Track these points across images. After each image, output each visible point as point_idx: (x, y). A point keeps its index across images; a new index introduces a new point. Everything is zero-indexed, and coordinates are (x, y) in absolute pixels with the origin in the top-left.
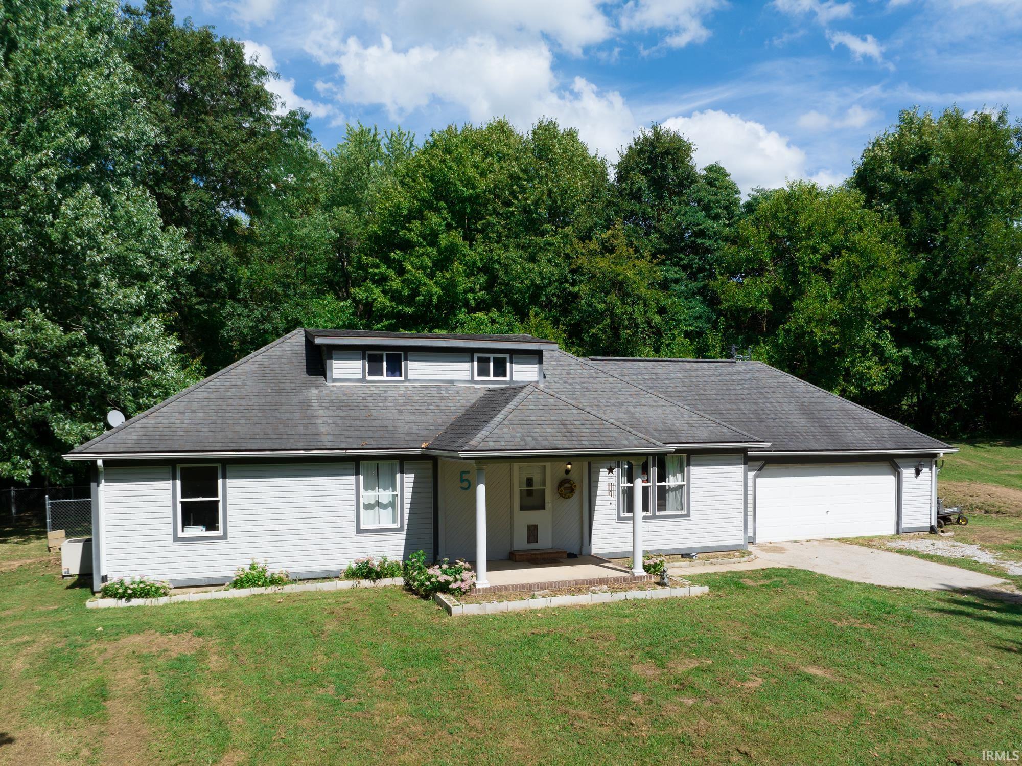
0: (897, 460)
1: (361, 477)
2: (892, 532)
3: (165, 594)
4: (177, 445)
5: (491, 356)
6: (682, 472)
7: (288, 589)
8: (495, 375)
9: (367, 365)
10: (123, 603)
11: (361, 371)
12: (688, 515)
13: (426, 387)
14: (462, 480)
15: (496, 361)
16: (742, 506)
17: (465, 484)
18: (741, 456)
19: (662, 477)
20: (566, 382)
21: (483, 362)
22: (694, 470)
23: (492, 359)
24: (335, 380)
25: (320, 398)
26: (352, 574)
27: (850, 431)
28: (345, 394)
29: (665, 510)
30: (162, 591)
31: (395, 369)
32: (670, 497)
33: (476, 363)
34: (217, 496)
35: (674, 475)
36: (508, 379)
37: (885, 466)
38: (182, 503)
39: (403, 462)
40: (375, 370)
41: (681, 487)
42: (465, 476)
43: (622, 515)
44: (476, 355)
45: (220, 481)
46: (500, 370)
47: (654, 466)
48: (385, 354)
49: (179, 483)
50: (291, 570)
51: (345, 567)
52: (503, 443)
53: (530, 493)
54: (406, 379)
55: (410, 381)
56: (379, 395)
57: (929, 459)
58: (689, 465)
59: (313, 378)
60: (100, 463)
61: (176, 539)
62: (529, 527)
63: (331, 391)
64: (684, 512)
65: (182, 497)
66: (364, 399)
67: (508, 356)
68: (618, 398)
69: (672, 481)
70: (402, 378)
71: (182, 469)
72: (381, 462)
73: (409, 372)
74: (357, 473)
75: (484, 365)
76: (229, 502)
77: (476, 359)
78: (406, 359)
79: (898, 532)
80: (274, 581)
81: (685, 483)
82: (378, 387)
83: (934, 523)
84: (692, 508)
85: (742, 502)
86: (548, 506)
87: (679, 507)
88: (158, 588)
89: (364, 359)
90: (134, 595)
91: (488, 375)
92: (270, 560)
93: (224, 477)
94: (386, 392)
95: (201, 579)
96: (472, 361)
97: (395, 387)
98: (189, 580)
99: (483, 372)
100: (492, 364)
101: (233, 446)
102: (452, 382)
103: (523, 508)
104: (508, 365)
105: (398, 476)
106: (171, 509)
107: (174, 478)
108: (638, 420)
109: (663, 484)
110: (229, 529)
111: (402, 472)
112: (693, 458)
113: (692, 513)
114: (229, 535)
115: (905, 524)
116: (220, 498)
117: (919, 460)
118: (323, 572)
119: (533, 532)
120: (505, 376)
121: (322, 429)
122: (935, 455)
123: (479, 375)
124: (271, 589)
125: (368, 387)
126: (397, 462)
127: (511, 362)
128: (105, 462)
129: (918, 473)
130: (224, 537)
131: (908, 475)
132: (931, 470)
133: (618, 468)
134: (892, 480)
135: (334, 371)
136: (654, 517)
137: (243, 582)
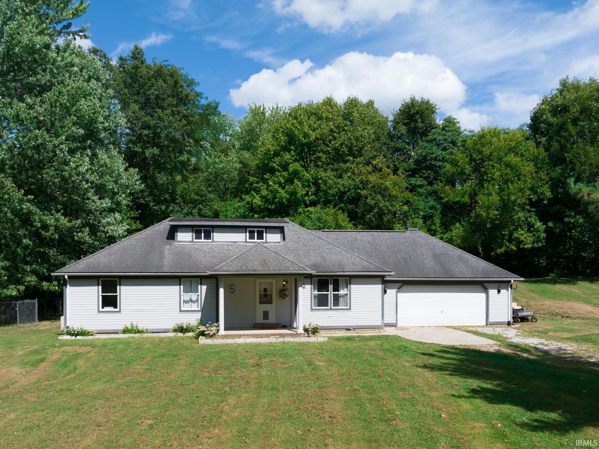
0: (486, 284)
1: (182, 287)
2: (484, 324)
3: (92, 335)
4: (99, 270)
5: (256, 230)
6: (347, 287)
7: (145, 335)
8: (257, 239)
9: (194, 235)
10: (73, 338)
11: (191, 237)
12: (350, 309)
13: (222, 245)
14: (231, 289)
15: (258, 232)
16: (381, 305)
17: (232, 290)
18: (380, 279)
19: (336, 289)
20: (295, 242)
21: (252, 233)
22: (353, 286)
23: (256, 231)
24: (179, 242)
25: (169, 249)
26: (175, 331)
27: (459, 268)
28: (182, 248)
29: (338, 306)
30: (90, 333)
31: (208, 236)
32: (341, 300)
33: (248, 234)
34: (117, 293)
35: (343, 289)
36: (264, 241)
37: (479, 287)
38: (102, 296)
39: (202, 279)
40: (198, 237)
41: (346, 294)
42: (232, 287)
43: (313, 308)
44: (248, 229)
45: (118, 287)
46: (260, 237)
47: (331, 284)
48: (203, 229)
49: (100, 287)
50: (149, 328)
51: (172, 327)
52: (230, 268)
53: (265, 296)
54: (213, 241)
55: (215, 242)
56: (198, 249)
57: (507, 284)
58: (350, 284)
59: (169, 241)
60: (66, 277)
61: (99, 312)
62: (264, 312)
63: (176, 247)
64: (348, 307)
65: (102, 293)
66: (190, 250)
67: (264, 230)
68: (320, 250)
69: (342, 292)
70: (211, 241)
71: (102, 280)
72: (192, 279)
73: (215, 237)
74: (180, 285)
75: (252, 234)
76: (122, 296)
77: (248, 231)
78: (213, 232)
79: (487, 324)
80: (139, 332)
81: (348, 293)
82: (199, 245)
83: (511, 319)
84: (352, 306)
85: (381, 303)
86: (274, 302)
87: (346, 305)
88: (88, 332)
89: (192, 232)
90: (76, 335)
91: (254, 239)
92: (139, 323)
93: (120, 285)
94: (202, 247)
95: (109, 330)
96: (246, 232)
97: (207, 245)
98: (104, 330)
99: (252, 237)
100: (256, 234)
101: (123, 271)
102: (236, 242)
103: (260, 303)
104: (264, 234)
105: (199, 286)
106: (97, 298)
107: (98, 285)
108: (326, 261)
109: (336, 293)
110: (122, 308)
111: (201, 284)
112: (352, 280)
113: (352, 308)
114: (122, 310)
115: (491, 320)
116: (118, 294)
117: (498, 284)
118: (164, 329)
119: (266, 315)
120: (263, 239)
121: (166, 264)
122: (510, 281)
123: (250, 239)
124: (137, 335)
125: (194, 245)
126: (199, 279)
127: (266, 233)
128: (69, 277)
129: (499, 292)
130: (120, 311)
131: (493, 292)
132: (508, 290)
133: (311, 284)
134: (483, 295)
135: (178, 237)
136: (331, 309)
137: (125, 331)
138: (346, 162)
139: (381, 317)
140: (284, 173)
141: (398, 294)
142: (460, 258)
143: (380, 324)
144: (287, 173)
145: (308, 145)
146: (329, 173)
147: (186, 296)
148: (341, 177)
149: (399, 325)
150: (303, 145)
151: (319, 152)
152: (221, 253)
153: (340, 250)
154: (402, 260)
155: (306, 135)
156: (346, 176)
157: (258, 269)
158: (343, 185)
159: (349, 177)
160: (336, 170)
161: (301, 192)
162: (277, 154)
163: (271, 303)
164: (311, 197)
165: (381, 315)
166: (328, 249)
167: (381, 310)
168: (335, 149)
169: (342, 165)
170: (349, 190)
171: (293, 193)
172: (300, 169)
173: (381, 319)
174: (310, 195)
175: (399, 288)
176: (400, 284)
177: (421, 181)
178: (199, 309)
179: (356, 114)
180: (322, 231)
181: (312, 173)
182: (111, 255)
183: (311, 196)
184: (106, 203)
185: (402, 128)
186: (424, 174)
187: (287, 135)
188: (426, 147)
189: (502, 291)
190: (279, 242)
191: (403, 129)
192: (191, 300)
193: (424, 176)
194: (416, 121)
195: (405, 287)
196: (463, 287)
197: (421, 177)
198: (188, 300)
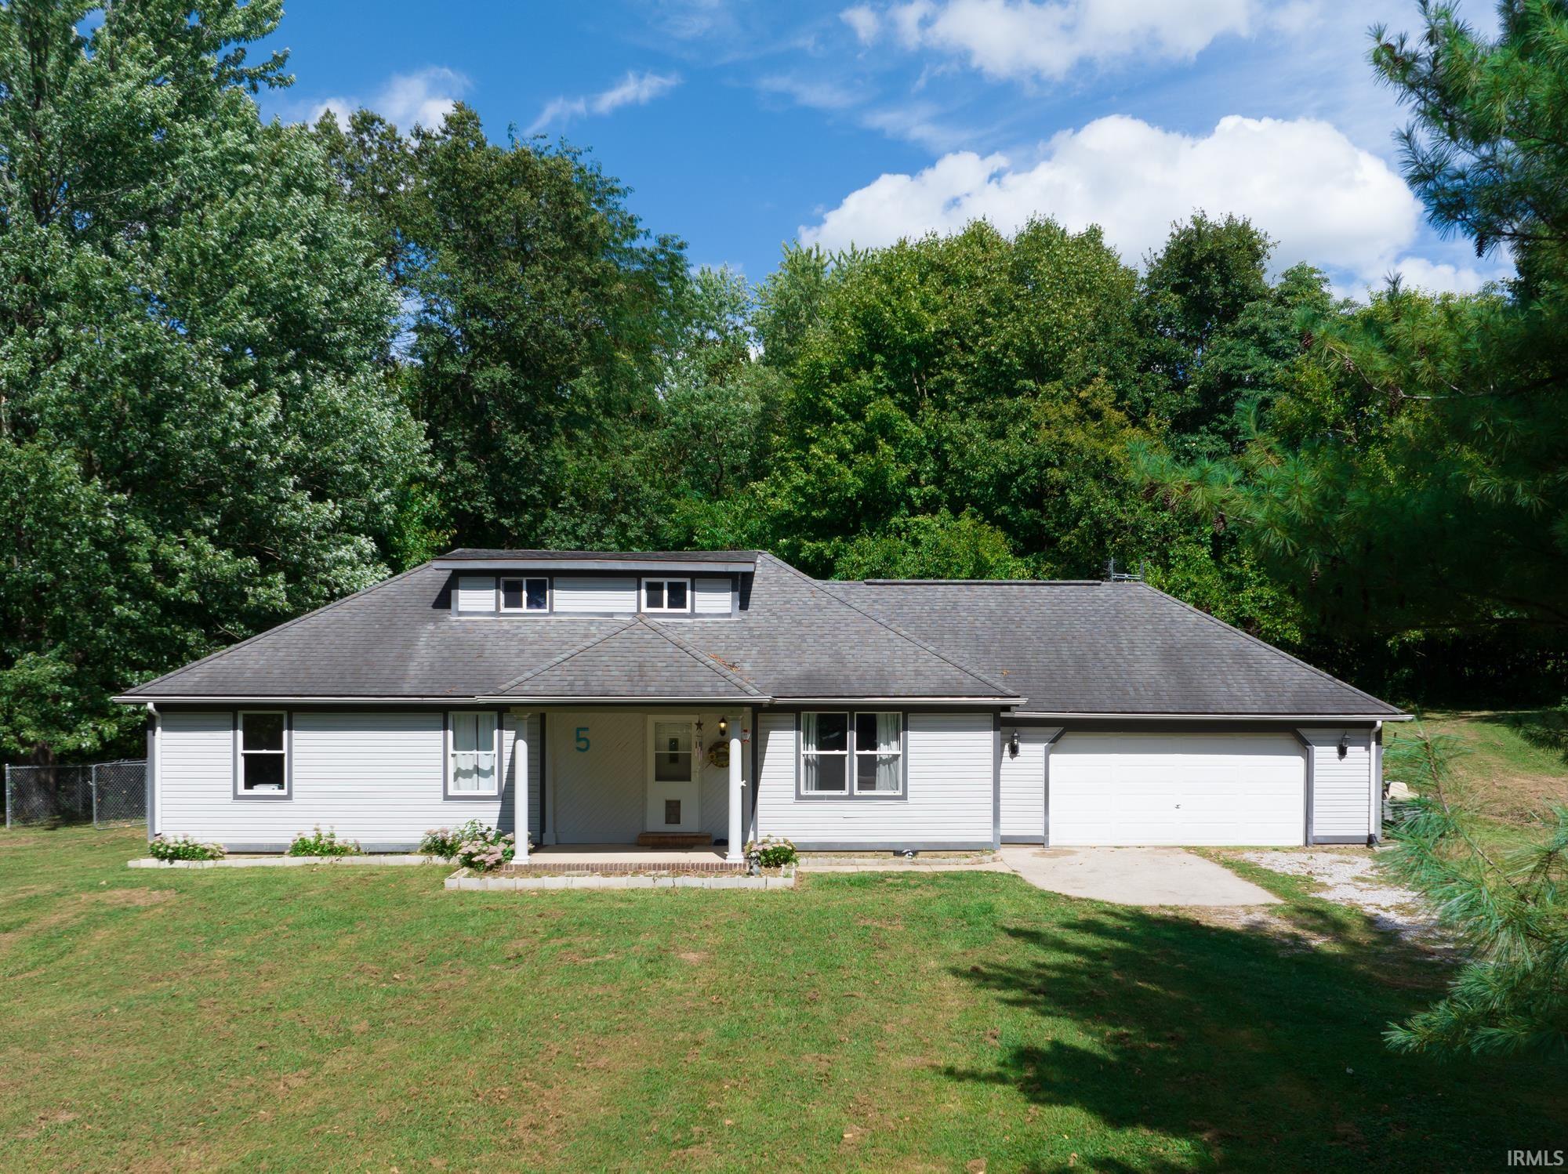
0: (1303, 732)
1: (450, 733)
2: (1301, 842)
3: (212, 857)
4: (236, 689)
5: (665, 581)
6: (897, 738)
7: (346, 860)
8: (670, 606)
9: (502, 596)
10: (166, 864)
11: (493, 602)
12: (904, 797)
13: (573, 622)
14: (579, 739)
15: (671, 586)
16: (991, 788)
17: (582, 745)
18: (990, 717)
19: (868, 740)
20: (774, 614)
21: (654, 590)
22: (912, 735)
23: (666, 586)
24: (461, 614)
25: (432, 634)
26: (428, 850)
27: (1228, 686)
28: (466, 631)
29: (872, 788)
30: (209, 854)
31: (537, 598)
32: (882, 771)
33: (644, 592)
34: (281, 749)
35: (888, 744)
36: (688, 610)
37: (1285, 740)
38: (245, 755)
39: (502, 714)
40: (513, 601)
41: (896, 757)
42: (582, 734)
43: (803, 792)
44: (644, 581)
45: (285, 733)
46: (677, 600)
47: (852, 728)
48: (524, 580)
49: (240, 734)
50: (362, 841)
51: (418, 841)
52: (542, 688)
53: (674, 759)
54: (552, 612)
55: (555, 613)
56: (507, 632)
57: (1365, 731)
58: (905, 729)
59: (439, 611)
60: (151, 706)
61: (236, 797)
62: (669, 803)
63: (451, 628)
64: (899, 793)
65: (245, 749)
66: (486, 636)
67: (688, 581)
68: (835, 636)
69: (883, 751)
70: (547, 611)
71: (245, 715)
72: (481, 714)
73: (555, 602)
74: (445, 728)
75: (655, 593)
76: (295, 756)
77: (643, 584)
78: (551, 588)
79: (1307, 844)
80: (332, 851)
81: (900, 753)
82: (512, 621)
83: (1375, 829)
84: (909, 788)
85: (991, 781)
86: (695, 776)
87: (894, 786)
88: (206, 851)
89: (497, 587)
90: (175, 856)
91: (661, 605)
92: (336, 827)
93: (290, 728)
94: (519, 627)
95: (262, 845)
96: (639, 588)
97: (536, 621)
98: (250, 845)
99: (654, 602)
100: (666, 593)
101: (297, 691)
102: (611, 615)
103: (659, 778)
104: (689, 593)
105: (496, 732)
106: (231, 762)
107: (235, 728)
108: (844, 665)
109: (868, 752)
110: (295, 789)
111: (501, 728)
112: (911, 717)
113: (909, 794)
114: (295, 795)
115: (1318, 831)
116: (285, 751)
117: (1341, 731)
118: (402, 845)
119: (673, 810)
120: (685, 607)
121: (412, 673)
122: (1373, 724)
123: (649, 605)
124: (327, 860)
125: (501, 622)
126: (495, 715)
127: (693, 590)
128: (157, 705)
129: (1342, 752)
130: (289, 797)
131: (1325, 754)
132: (1368, 748)
133: (798, 728)
134: (1297, 762)
135: (461, 602)
136: (851, 797)
137: (302, 848)
138: (1013, 393)
139: (991, 819)
140: (852, 426)
141: (1052, 757)
142: (1240, 656)
143: (990, 839)
144: (861, 424)
145: (918, 349)
146: (972, 424)
147: (467, 759)
148: (1002, 435)
149: (1052, 842)
150: (906, 349)
151: (949, 369)
152: (567, 643)
153: (892, 635)
154: (1070, 663)
155: (914, 324)
156: (1014, 431)
157: (617, 688)
158: (1007, 455)
159: (1023, 435)
160: (991, 417)
161: (897, 474)
162: (837, 376)
163: (688, 778)
164: (925, 489)
165: (991, 813)
166: (857, 633)
167: (991, 800)
168: (988, 358)
169: (1007, 402)
170: (1022, 470)
171: (877, 479)
172: (896, 413)
173: (991, 826)
174: (923, 482)
175: (1054, 741)
176: (1056, 730)
177: (1213, 443)
178: (495, 792)
179: (1045, 268)
180: (868, 584)
181: (926, 424)
182: (277, 650)
183: (926, 485)
184: (329, 510)
185: (1171, 299)
186: (1222, 422)
187: (866, 325)
188: (1229, 350)
189: (1349, 749)
190: (729, 615)
191: (1173, 302)
192: (477, 770)
193: (1222, 428)
194: (1206, 282)
195: (1070, 739)
196: (1239, 739)
197: (1213, 431)
198: (471, 768)
